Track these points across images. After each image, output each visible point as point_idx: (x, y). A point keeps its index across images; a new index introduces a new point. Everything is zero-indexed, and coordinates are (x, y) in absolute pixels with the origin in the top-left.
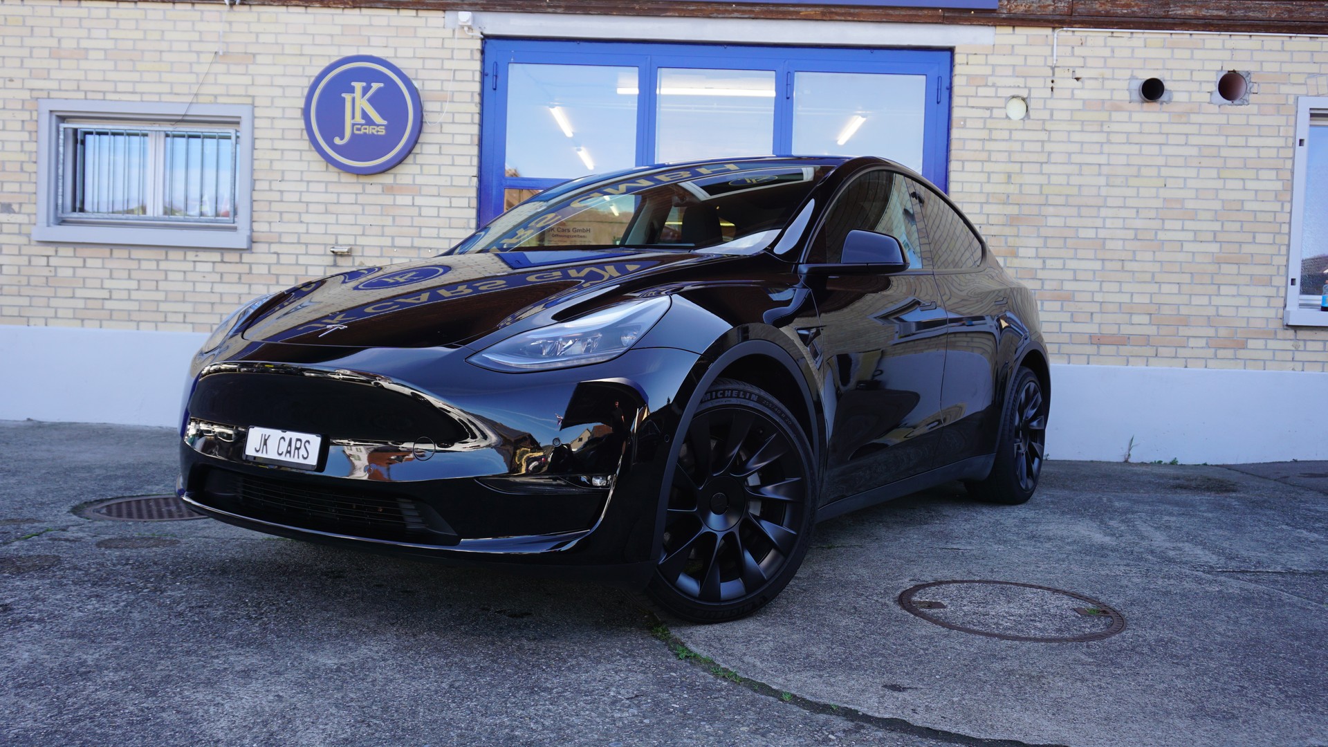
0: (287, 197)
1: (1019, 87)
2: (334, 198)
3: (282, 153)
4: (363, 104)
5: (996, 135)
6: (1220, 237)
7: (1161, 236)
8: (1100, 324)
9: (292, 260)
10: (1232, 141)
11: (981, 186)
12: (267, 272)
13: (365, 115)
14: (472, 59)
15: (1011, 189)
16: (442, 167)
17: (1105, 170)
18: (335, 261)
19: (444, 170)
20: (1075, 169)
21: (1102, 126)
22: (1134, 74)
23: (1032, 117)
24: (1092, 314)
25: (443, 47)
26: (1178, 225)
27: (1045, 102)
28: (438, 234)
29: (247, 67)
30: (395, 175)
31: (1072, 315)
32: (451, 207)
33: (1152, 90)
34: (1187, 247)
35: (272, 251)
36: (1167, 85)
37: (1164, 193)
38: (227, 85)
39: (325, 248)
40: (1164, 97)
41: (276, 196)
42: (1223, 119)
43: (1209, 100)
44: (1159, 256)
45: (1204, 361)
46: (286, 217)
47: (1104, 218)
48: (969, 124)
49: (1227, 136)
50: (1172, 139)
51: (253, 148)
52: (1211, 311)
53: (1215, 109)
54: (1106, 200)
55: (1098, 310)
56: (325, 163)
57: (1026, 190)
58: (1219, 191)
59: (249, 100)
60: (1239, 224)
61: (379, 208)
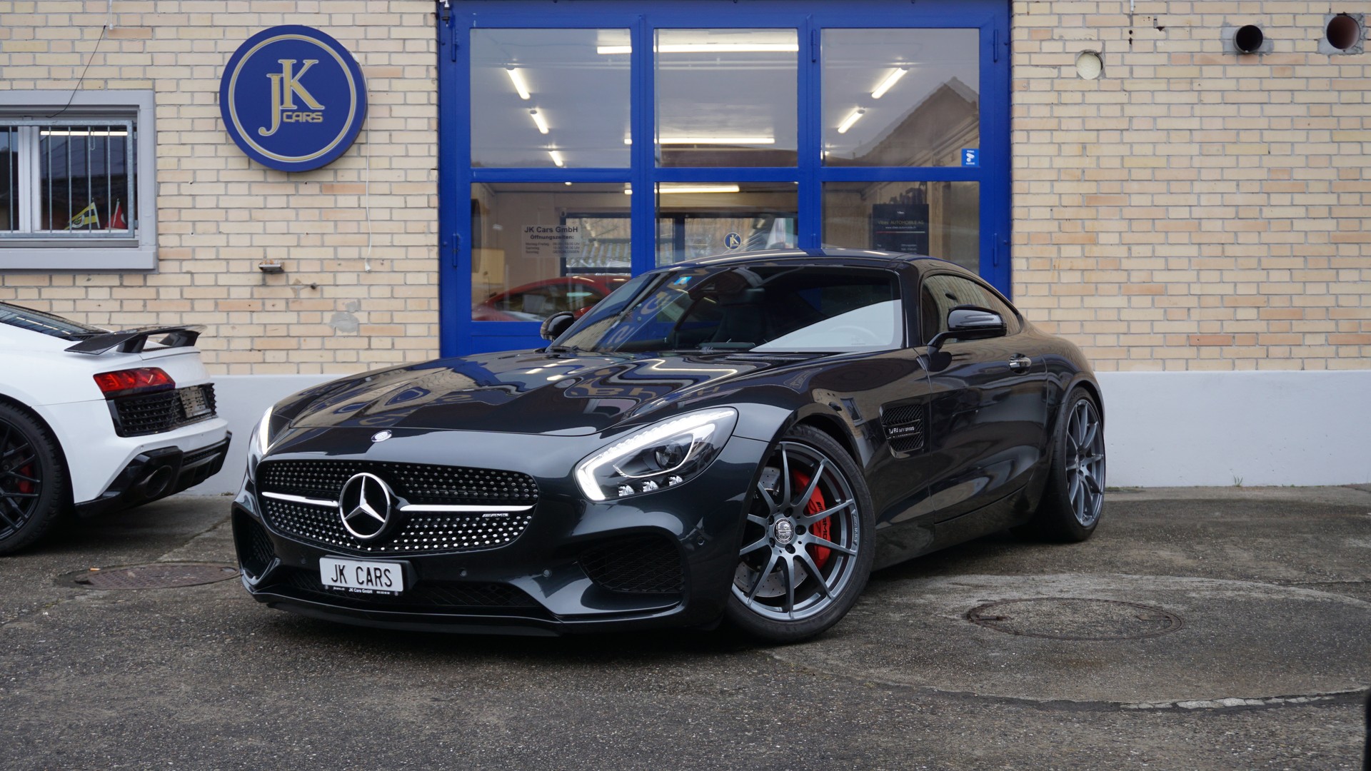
0: (200, 202)
1: (1091, 39)
2: (259, 202)
3: (193, 149)
4: (293, 84)
5: (1066, 98)
6: (1336, 213)
7: (1267, 213)
8: (1199, 321)
9: (210, 280)
10: (1346, 97)
11: (1051, 161)
12: (179, 297)
13: (296, 99)
14: (426, 25)
15: (1087, 162)
16: (394, 159)
17: (1198, 136)
18: (264, 279)
19: (396, 163)
20: (1161, 136)
21: (1192, 83)
22: (1227, 21)
23: (1108, 76)
24: (1189, 309)
25: (389, 12)
26: (1286, 199)
27: (1123, 57)
28: (392, 242)
29: (144, 43)
30: (336, 171)
31: (1165, 312)
32: (406, 208)
33: (1249, 40)
34: (1298, 225)
35: (184, 270)
36: (1266, 33)
37: (1268, 162)
38: (121, 67)
39: (251, 264)
40: (1264, 47)
41: (187, 202)
42: (1333, 72)
43: (1316, 50)
44: (1266, 237)
45: (1323, 361)
46: (200, 226)
47: (1199, 194)
48: (1033, 86)
49: (1339, 91)
50: (1276, 97)
51: (156, 144)
52: (1329, 301)
53: (1325, 59)
54: (1199, 172)
55: (1196, 305)
56: (247, 159)
57: (1105, 163)
58: (1333, 157)
59: (149, 84)
60: (1358, 196)
61: (317, 211)
